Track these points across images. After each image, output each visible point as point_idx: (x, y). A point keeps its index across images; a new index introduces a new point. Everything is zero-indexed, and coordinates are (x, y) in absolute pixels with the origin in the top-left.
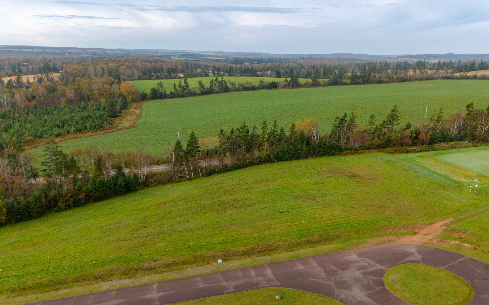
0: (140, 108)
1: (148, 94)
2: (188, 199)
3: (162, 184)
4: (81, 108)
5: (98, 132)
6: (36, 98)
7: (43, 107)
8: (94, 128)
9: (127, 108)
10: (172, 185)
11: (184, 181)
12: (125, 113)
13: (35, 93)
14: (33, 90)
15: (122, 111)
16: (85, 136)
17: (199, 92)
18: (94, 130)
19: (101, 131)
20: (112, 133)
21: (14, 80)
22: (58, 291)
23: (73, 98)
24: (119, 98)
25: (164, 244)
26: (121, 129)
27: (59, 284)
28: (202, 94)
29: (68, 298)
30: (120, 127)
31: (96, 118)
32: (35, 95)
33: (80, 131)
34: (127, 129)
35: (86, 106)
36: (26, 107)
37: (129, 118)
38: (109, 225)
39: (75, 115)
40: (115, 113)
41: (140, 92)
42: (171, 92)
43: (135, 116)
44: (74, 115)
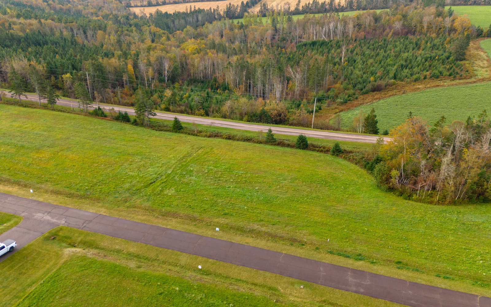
1: (485, 31)
5: (457, 81)
7: (372, 39)
8: (451, 75)
12: (470, 56)
16: (446, 84)
18: (452, 78)
19: (461, 79)
20: (475, 84)
23: (400, 30)
26: (482, 80)
30: (479, 77)
32: (360, 23)
33: (437, 77)
36: (356, 37)
37: (480, 63)
40: (462, 56)
41: (476, 27)
43: (485, 62)
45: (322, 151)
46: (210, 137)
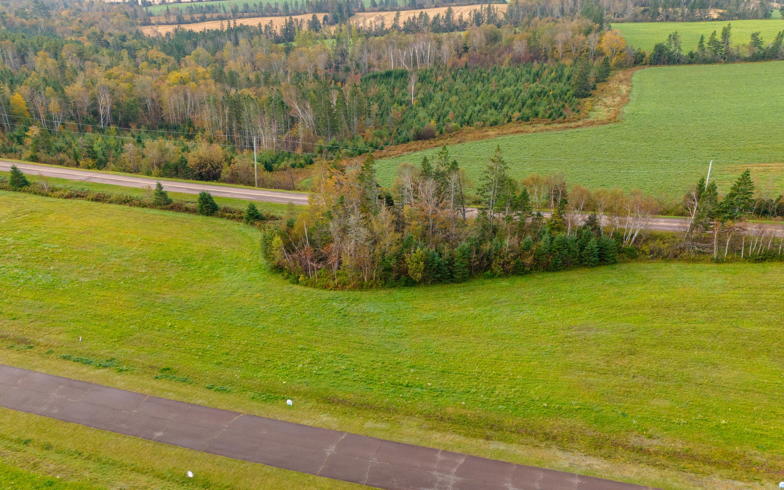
0: (628, 81)
1: (648, 55)
2: (714, 309)
3: (663, 258)
4: (532, 74)
5: (555, 125)
6: (469, 50)
7: (477, 68)
8: (550, 117)
9: (606, 79)
10: (682, 265)
11: (707, 262)
12: (602, 91)
13: (468, 42)
14: (467, 36)
15: (598, 85)
16: (534, 129)
17: (747, 56)
18: (549, 121)
19: (560, 123)
20: (577, 130)
21: (443, 16)
22: (490, 442)
23: (523, 55)
24: (595, 59)
25: (668, 404)
26: (592, 123)
27: (491, 428)
28: (753, 59)
29: (504, 462)
30: (591, 119)
31: (555, 96)
32: (468, 45)
33: (527, 119)
34: (603, 123)
35: (540, 72)
36: (453, 65)
37: (609, 101)
38: (569, 328)
39: (521, 88)
40: (586, 90)
41: (634, 50)
42: (691, 52)
43: (618, 99)
44: (520, 86)
45: (234, 218)
46: (67, 197)
